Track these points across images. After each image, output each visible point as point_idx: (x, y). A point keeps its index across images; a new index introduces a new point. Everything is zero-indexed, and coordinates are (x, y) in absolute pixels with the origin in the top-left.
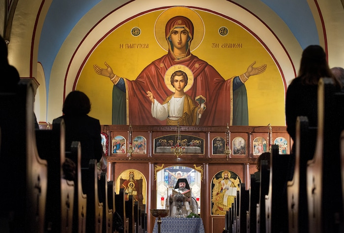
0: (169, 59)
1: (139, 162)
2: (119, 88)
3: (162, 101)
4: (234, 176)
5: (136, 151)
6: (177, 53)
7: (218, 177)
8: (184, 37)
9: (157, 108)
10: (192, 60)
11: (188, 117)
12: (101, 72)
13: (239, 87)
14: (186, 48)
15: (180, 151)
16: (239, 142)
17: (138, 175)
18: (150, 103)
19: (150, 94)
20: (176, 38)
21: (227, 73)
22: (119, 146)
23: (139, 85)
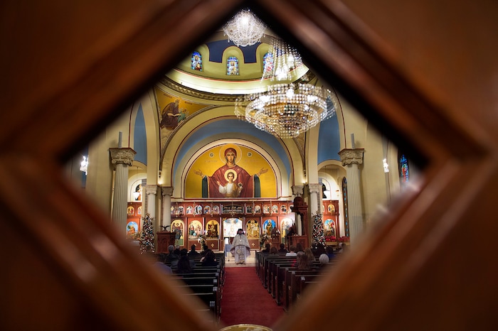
0: (226, 167)
1: (216, 217)
2: (205, 180)
3: (223, 185)
4: (256, 222)
5: (215, 212)
6: (229, 164)
7: (249, 222)
8: (232, 157)
9: (221, 189)
10: (236, 167)
11: (235, 194)
12: (197, 173)
13: (257, 179)
14: (233, 162)
15: (233, 212)
16: (258, 208)
17: (216, 223)
18: (218, 186)
19: (218, 182)
20: (229, 158)
21: (252, 172)
22: (207, 210)
23: (213, 178)
